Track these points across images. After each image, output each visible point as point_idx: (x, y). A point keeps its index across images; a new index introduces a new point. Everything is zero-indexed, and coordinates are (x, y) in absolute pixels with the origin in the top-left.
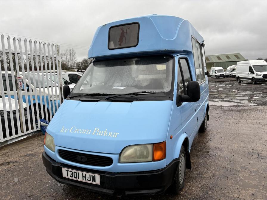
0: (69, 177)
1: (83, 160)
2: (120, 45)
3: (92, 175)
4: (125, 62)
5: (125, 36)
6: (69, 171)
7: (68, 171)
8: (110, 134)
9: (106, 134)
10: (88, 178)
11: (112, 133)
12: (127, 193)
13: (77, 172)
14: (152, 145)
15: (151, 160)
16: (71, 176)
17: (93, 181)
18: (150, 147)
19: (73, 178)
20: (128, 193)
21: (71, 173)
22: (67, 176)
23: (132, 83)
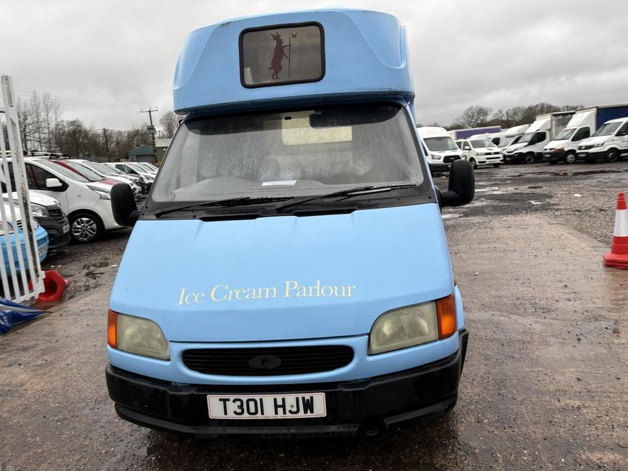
0: (231, 416)
1: (270, 366)
2: (275, 77)
3: (303, 398)
4: (290, 118)
5: (288, 56)
6: (231, 400)
7: (229, 400)
8: (334, 291)
9: (321, 291)
10: (292, 406)
11: (336, 288)
12: (388, 422)
13: (257, 397)
14: (434, 303)
15: (436, 337)
16: (239, 411)
17: (306, 412)
18: (429, 310)
19: (246, 416)
20: (391, 422)
21: (238, 403)
22: (226, 413)
23: (328, 169)
